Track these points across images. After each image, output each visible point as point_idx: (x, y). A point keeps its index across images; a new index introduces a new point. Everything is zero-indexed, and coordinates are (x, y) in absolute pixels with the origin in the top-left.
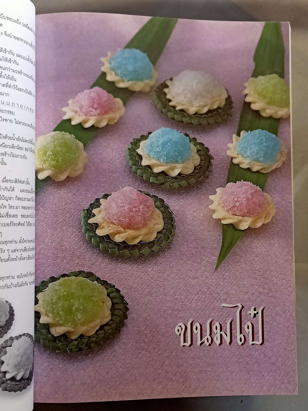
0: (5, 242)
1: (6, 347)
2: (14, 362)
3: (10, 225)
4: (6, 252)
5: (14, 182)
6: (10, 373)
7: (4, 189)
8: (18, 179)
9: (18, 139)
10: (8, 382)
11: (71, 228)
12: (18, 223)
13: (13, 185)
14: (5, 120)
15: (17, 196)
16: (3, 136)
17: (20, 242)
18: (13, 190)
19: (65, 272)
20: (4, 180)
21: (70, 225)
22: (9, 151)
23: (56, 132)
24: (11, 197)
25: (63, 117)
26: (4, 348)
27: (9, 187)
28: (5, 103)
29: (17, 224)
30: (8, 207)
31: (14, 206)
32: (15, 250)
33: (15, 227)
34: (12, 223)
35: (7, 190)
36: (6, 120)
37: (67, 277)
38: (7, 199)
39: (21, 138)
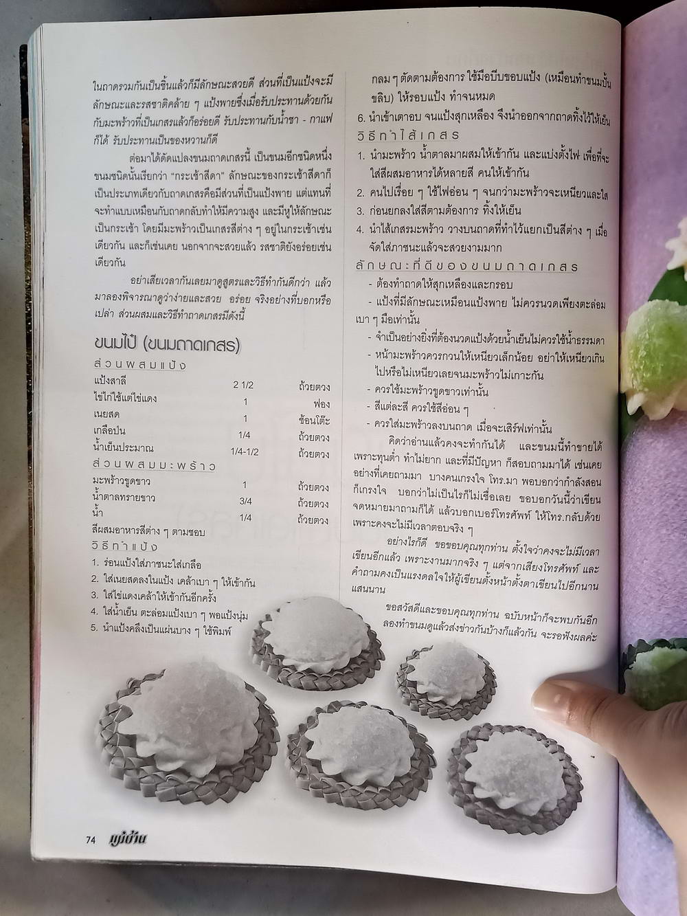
0: (479, 548)
1: (475, 740)
2: (492, 771)
3: (491, 515)
4: (482, 566)
5: (505, 431)
6: (483, 788)
7: (481, 445)
8: (515, 424)
9: (520, 339)
10: (479, 804)
11: (677, 534)
12: (512, 512)
13: (501, 436)
14: (489, 304)
15: (509, 459)
16: (483, 338)
17: (515, 550)
18: (502, 445)
19: (663, 636)
20: (481, 426)
21: (675, 525)
22: (494, 366)
23: (654, 301)
24: (495, 461)
25: (667, 263)
26: (471, 739)
27: (492, 441)
28: (492, 267)
29: (508, 514)
30: (487, 479)
31: (501, 479)
32: (501, 565)
33: (504, 520)
34: (495, 511)
35: (488, 445)
36: (492, 303)
37: (669, 647)
38: (487, 464)
39: (527, 335)
